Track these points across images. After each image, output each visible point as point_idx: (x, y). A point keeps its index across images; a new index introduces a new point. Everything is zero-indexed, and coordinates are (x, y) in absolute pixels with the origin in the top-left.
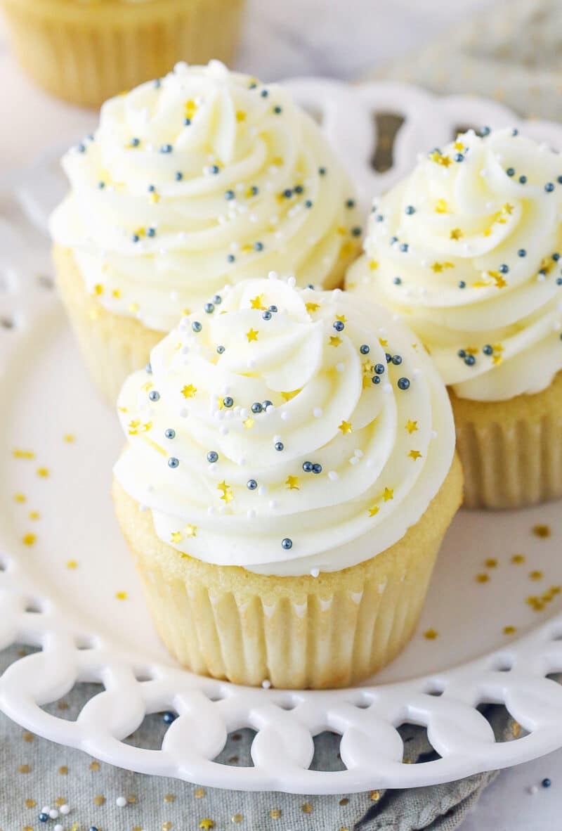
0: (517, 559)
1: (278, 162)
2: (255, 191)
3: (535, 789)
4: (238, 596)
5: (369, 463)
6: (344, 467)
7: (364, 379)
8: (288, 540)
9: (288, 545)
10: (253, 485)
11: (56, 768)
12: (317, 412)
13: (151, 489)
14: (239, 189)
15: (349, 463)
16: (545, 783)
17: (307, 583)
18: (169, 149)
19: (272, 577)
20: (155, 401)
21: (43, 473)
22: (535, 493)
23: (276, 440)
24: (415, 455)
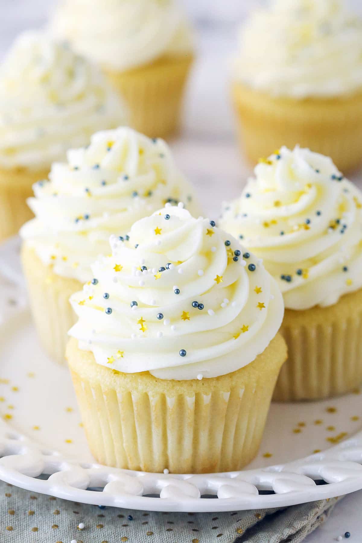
0: (318, 422)
1: (164, 182)
2: (149, 194)
3: (341, 538)
4: (150, 394)
5: (233, 304)
6: (218, 309)
7: (229, 260)
8: (184, 351)
9: (184, 354)
10: (161, 316)
11: (31, 529)
12: (200, 272)
13: (94, 332)
14: (141, 191)
15: (221, 307)
16: (347, 535)
17: (194, 384)
18: (97, 167)
19: (173, 381)
20: (95, 284)
21: (15, 389)
22: (326, 390)
23: (175, 288)
24: (261, 306)
